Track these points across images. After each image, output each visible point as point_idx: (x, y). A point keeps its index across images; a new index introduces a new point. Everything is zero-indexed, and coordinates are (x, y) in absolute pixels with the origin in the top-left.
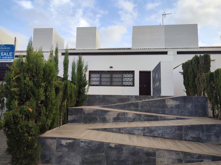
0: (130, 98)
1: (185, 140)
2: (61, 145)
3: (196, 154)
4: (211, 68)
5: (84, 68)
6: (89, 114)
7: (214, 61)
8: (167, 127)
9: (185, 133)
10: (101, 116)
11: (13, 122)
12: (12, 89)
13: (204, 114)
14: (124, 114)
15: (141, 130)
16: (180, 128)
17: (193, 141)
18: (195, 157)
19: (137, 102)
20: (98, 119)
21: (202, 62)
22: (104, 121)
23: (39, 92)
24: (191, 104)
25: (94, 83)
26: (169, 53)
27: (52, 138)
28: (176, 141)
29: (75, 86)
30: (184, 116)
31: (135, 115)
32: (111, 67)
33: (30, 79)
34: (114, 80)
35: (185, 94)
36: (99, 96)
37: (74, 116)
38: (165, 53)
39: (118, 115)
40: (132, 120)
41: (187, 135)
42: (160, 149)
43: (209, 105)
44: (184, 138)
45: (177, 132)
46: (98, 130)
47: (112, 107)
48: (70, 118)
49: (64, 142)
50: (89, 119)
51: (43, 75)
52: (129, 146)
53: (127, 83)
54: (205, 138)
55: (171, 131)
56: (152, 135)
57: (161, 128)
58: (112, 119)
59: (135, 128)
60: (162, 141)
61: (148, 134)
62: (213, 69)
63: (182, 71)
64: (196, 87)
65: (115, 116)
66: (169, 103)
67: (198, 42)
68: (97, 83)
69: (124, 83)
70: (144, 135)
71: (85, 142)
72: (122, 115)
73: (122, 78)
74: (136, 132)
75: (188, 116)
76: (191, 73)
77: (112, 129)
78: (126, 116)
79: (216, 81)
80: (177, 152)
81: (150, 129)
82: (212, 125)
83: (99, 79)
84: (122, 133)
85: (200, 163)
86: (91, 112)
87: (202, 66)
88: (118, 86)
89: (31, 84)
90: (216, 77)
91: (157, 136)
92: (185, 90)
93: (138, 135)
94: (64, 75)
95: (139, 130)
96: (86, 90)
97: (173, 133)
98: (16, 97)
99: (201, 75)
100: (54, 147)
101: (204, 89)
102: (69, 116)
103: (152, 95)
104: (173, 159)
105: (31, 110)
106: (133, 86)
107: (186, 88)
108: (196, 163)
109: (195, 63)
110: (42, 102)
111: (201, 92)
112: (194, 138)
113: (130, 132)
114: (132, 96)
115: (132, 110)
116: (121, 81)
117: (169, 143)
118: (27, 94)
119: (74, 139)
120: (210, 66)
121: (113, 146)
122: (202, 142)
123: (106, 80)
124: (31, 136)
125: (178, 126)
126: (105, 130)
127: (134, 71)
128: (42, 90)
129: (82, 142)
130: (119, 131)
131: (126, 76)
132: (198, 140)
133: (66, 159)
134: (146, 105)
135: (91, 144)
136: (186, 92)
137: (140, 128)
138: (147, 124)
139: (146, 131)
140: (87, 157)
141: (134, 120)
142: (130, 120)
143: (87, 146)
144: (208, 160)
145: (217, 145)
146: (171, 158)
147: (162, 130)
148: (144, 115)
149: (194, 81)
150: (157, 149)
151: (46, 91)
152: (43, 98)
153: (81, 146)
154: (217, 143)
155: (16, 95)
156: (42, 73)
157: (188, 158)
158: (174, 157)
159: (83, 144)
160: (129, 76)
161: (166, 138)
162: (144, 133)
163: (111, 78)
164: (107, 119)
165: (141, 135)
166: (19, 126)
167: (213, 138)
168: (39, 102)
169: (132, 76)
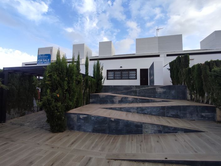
0: (132, 87)
1: (167, 116)
2: (80, 118)
3: (172, 127)
4: (190, 65)
5: (100, 68)
6: (103, 98)
7: (193, 60)
8: (154, 107)
9: (167, 111)
10: (110, 99)
11: (47, 104)
12: (46, 82)
13: (184, 98)
14: (126, 98)
15: (135, 109)
16: (163, 108)
17: (173, 117)
18: (171, 129)
19: (136, 90)
20: (109, 101)
21: (183, 60)
22: (113, 102)
23: (63, 84)
24: (174, 91)
25: (110, 78)
26: (160, 56)
27: (74, 114)
28: (160, 117)
29: (95, 80)
30: (169, 99)
31: (133, 99)
32: (121, 67)
33: (58, 76)
34: (123, 75)
35: (172, 84)
36: (111, 86)
37: (93, 99)
38: (158, 56)
39: (122, 99)
40: (131, 102)
41: (168, 113)
42: (145, 123)
43: (188, 91)
44: (166, 115)
45: (161, 111)
46: (106, 108)
47: (119, 94)
48: (91, 100)
49: (81, 117)
50: (103, 101)
51: (67, 73)
52: (123, 120)
53: (132, 78)
54: (182, 115)
55: (157, 110)
56: (143, 112)
57: (150, 108)
58: (118, 101)
59: (131, 108)
60: (149, 117)
61: (140, 112)
62: (191, 66)
63: (169, 68)
64: (179, 79)
65: (120, 99)
66: (158, 91)
67: (182, 47)
68: (112, 78)
69: (130, 78)
70: (137, 113)
71: (94, 117)
72: (125, 99)
73: (129, 74)
74: (132, 110)
75: (172, 99)
76: (175, 69)
77: (116, 108)
78: (127, 100)
79: (193, 74)
80: (158, 126)
81: (142, 109)
82: (187, 106)
83: (113, 75)
84: (123, 111)
85: (175, 133)
86: (104, 96)
87: (183, 63)
88: (126, 79)
89: (58, 78)
90: (193, 71)
91: (147, 113)
92: (172, 81)
93: (134, 112)
94: (85, 73)
95: (134, 109)
96: (102, 82)
97: (158, 112)
98: (50, 87)
99: (182, 70)
100: (75, 119)
101: (184, 80)
102: (90, 99)
103: (149, 85)
104: (155, 130)
105: (58, 95)
106: (136, 79)
107: (172, 80)
108: (172, 133)
109: (178, 62)
110: (66, 90)
111: (182, 83)
112: (173, 115)
113: (128, 110)
114: (133, 86)
115: (132, 95)
116: (128, 76)
117: (155, 118)
118: (56, 85)
119: (88, 115)
120: (189, 63)
121: (113, 120)
122: (179, 118)
123: (118, 76)
124: (59, 112)
125: (162, 107)
126: (111, 109)
127: (136, 69)
128: (66, 83)
129: (93, 116)
130: (120, 109)
131: (131, 73)
132: (176, 116)
133: (83, 127)
134: (142, 92)
135: (98, 118)
136: (172, 82)
137: (135, 108)
138: (141, 105)
139: (139, 110)
140: (96, 127)
141: (132, 102)
142: (130, 102)
143: (96, 119)
144: (181, 132)
145: (191, 120)
146: (153, 129)
147: (150, 110)
148: (139, 98)
149: (177, 75)
150: (143, 123)
151: (69, 83)
152: (66, 88)
153: (92, 119)
154: (191, 119)
155: (50, 86)
156: (65, 71)
157: (166, 130)
158: (156, 129)
159: (93, 118)
160: (133, 73)
161: (153, 115)
162: (137, 111)
163: (121, 74)
164: (115, 101)
165: (135, 113)
166: (51, 106)
167: (188, 115)
168: (64, 91)
169: (135, 72)
